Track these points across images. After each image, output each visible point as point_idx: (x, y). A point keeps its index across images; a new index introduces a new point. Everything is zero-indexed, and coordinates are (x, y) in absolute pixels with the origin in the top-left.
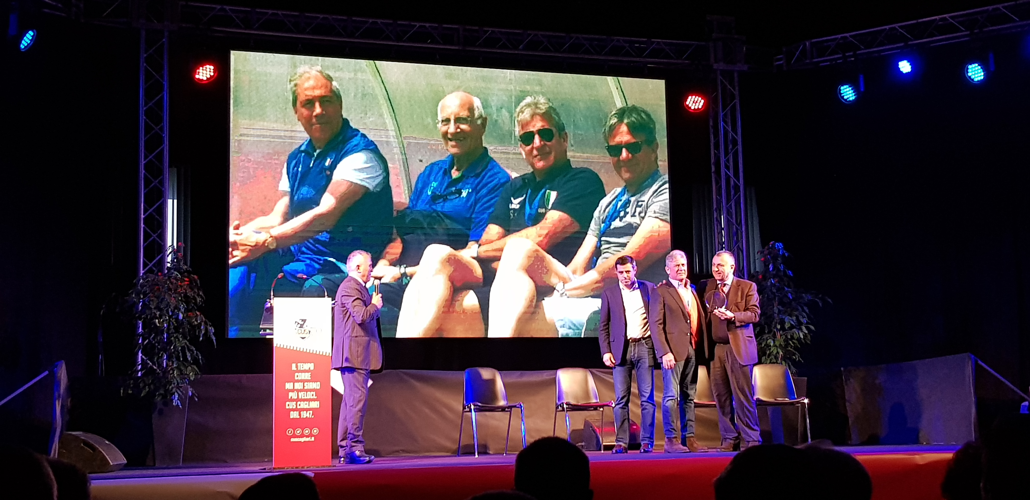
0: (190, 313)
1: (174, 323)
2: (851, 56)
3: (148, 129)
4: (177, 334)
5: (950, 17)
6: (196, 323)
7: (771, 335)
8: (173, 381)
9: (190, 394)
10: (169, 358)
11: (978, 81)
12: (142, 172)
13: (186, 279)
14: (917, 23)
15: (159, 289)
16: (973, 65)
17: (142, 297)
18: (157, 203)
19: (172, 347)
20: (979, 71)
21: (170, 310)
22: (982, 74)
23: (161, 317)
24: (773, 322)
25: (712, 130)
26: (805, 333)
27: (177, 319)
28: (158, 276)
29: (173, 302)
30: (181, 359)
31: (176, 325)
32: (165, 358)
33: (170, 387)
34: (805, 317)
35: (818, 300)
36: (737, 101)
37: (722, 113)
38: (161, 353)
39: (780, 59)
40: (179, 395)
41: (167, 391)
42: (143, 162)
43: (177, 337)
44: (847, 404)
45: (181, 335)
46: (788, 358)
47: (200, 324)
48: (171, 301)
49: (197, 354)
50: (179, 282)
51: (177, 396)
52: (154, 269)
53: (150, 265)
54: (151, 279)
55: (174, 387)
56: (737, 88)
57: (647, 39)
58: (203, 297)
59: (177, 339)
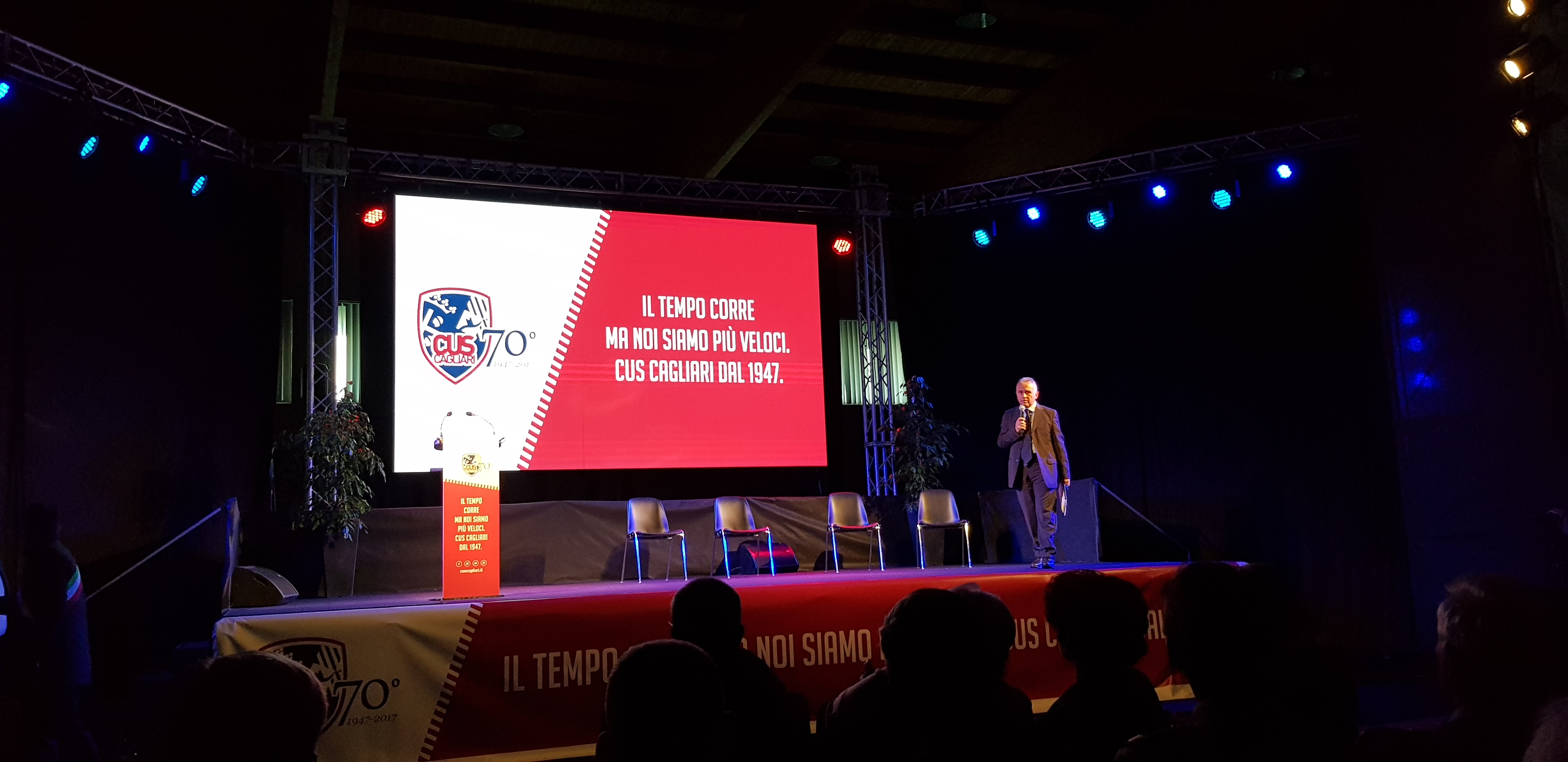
0: (359, 450)
1: (345, 458)
2: (984, 204)
3: (318, 271)
4: (347, 470)
5: (1074, 168)
6: (366, 459)
8: (344, 515)
9: (361, 527)
10: (339, 493)
11: (1099, 227)
12: (312, 311)
13: (356, 416)
14: (1044, 173)
15: (329, 426)
16: (1095, 213)
17: (313, 434)
18: (327, 342)
19: (343, 483)
21: (340, 446)
22: (1103, 220)
23: (331, 453)
24: (916, 449)
25: (858, 271)
26: (946, 461)
27: (348, 454)
28: (329, 413)
29: (343, 439)
30: (352, 494)
31: (346, 461)
32: (336, 493)
33: (341, 521)
34: (944, 446)
35: (956, 430)
36: (881, 244)
37: (867, 255)
38: (332, 488)
39: (921, 206)
40: (350, 528)
41: (337, 524)
42: (312, 304)
43: (347, 472)
45: (351, 471)
47: (371, 459)
48: (341, 438)
49: (367, 489)
50: (349, 419)
51: (348, 530)
52: (325, 406)
53: (321, 402)
54: (322, 416)
55: (345, 521)
56: (880, 232)
57: (796, 187)
58: (372, 434)
59: (347, 475)
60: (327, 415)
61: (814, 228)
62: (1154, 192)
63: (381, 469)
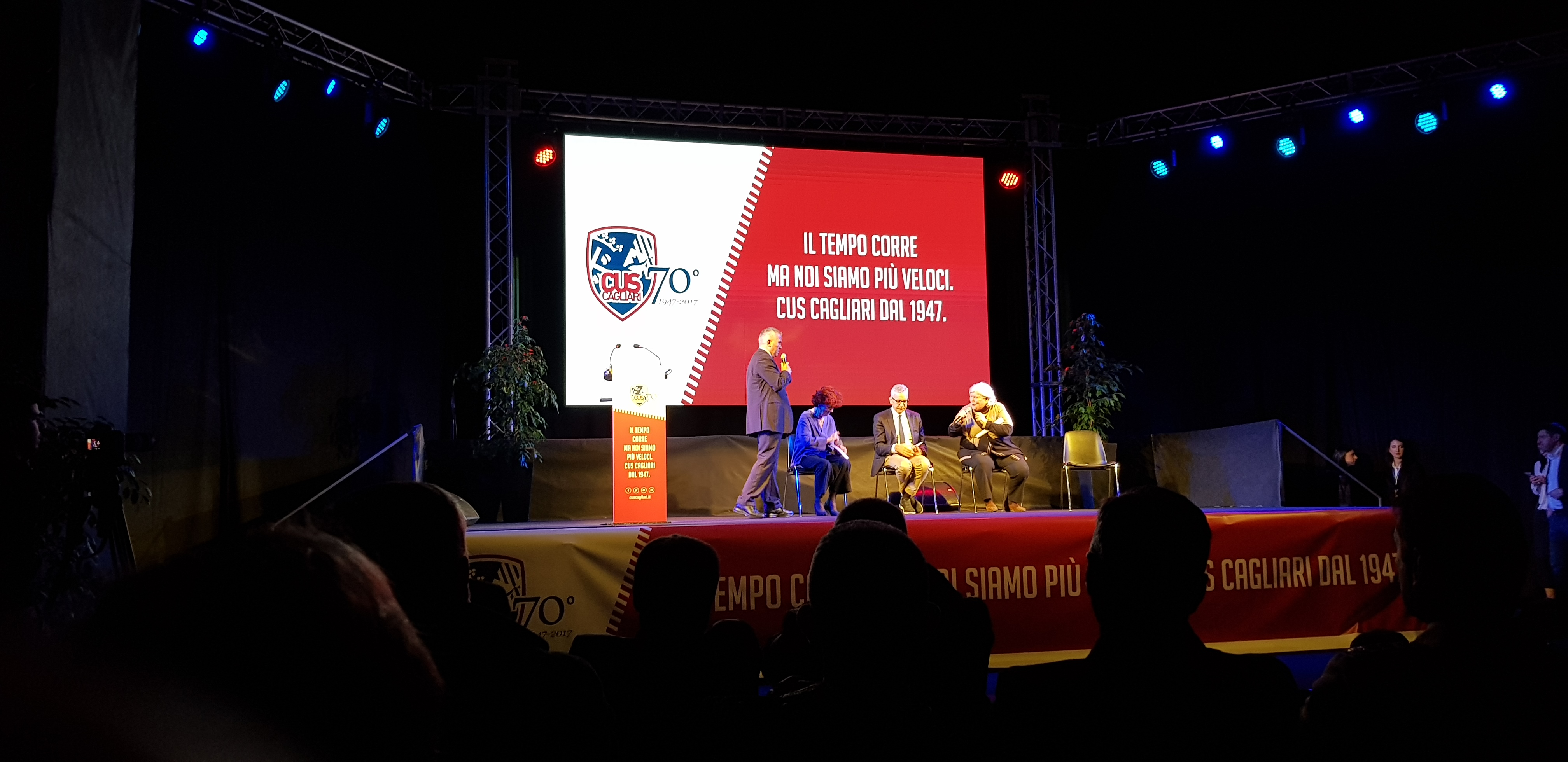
0: (534, 382)
1: (521, 391)
2: (1163, 132)
3: (493, 210)
4: (523, 401)
5: (1263, 93)
6: (540, 390)
7: (1082, 403)
8: (521, 444)
9: (536, 456)
10: (516, 423)
11: (1290, 155)
12: (489, 250)
13: (530, 350)
14: (1230, 99)
15: (506, 359)
16: (1285, 140)
17: (491, 366)
18: (502, 280)
19: (519, 413)
20: (1291, 145)
21: (516, 378)
22: (1294, 148)
23: (508, 385)
24: (1085, 389)
25: (1026, 207)
26: (1116, 401)
27: (523, 386)
28: (505, 347)
29: (518, 371)
30: (527, 424)
32: (512, 423)
33: (517, 450)
34: (1116, 386)
35: (1130, 370)
36: (1051, 178)
37: (1036, 189)
38: (509, 418)
39: (1094, 136)
40: (526, 457)
41: (513, 453)
42: (489, 241)
43: (523, 404)
44: (1156, 469)
45: (526, 402)
46: (1098, 425)
47: (544, 391)
48: (517, 369)
49: (541, 420)
50: (524, 353)
51: (523, 459)
52: (501, 341)
53: (497, 337)
54: (498, 348)
55: (521, 450)
56: (1051, 165)
57: (963, 119)
58: (545, 367)
59: (523, 406)
60: (504, 349)
61: (980, 161)
62: (1350, 117)
63: (554, 400)
